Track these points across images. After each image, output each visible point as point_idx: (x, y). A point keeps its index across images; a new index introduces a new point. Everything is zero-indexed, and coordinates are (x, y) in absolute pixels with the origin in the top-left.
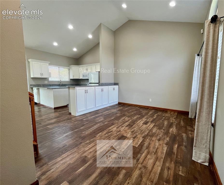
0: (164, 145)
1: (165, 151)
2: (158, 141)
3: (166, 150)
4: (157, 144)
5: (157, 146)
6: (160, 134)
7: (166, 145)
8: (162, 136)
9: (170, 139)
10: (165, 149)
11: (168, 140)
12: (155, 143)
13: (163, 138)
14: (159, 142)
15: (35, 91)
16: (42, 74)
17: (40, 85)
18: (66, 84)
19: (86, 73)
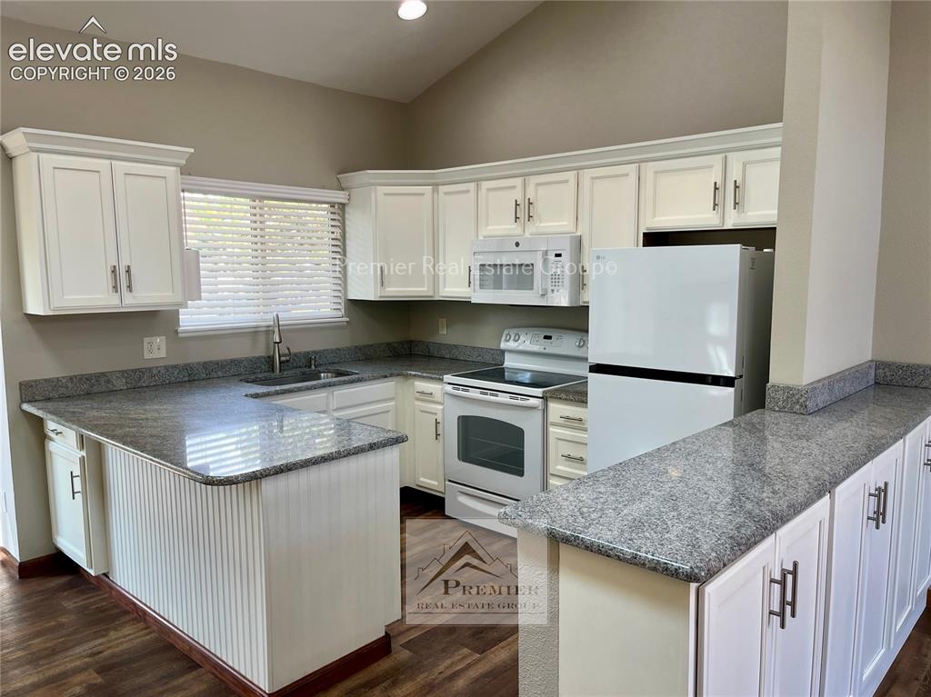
15: (65, 450)
16: (121, 278)
17: (103, 374)
18: (315, 352)
19: (517, 244)
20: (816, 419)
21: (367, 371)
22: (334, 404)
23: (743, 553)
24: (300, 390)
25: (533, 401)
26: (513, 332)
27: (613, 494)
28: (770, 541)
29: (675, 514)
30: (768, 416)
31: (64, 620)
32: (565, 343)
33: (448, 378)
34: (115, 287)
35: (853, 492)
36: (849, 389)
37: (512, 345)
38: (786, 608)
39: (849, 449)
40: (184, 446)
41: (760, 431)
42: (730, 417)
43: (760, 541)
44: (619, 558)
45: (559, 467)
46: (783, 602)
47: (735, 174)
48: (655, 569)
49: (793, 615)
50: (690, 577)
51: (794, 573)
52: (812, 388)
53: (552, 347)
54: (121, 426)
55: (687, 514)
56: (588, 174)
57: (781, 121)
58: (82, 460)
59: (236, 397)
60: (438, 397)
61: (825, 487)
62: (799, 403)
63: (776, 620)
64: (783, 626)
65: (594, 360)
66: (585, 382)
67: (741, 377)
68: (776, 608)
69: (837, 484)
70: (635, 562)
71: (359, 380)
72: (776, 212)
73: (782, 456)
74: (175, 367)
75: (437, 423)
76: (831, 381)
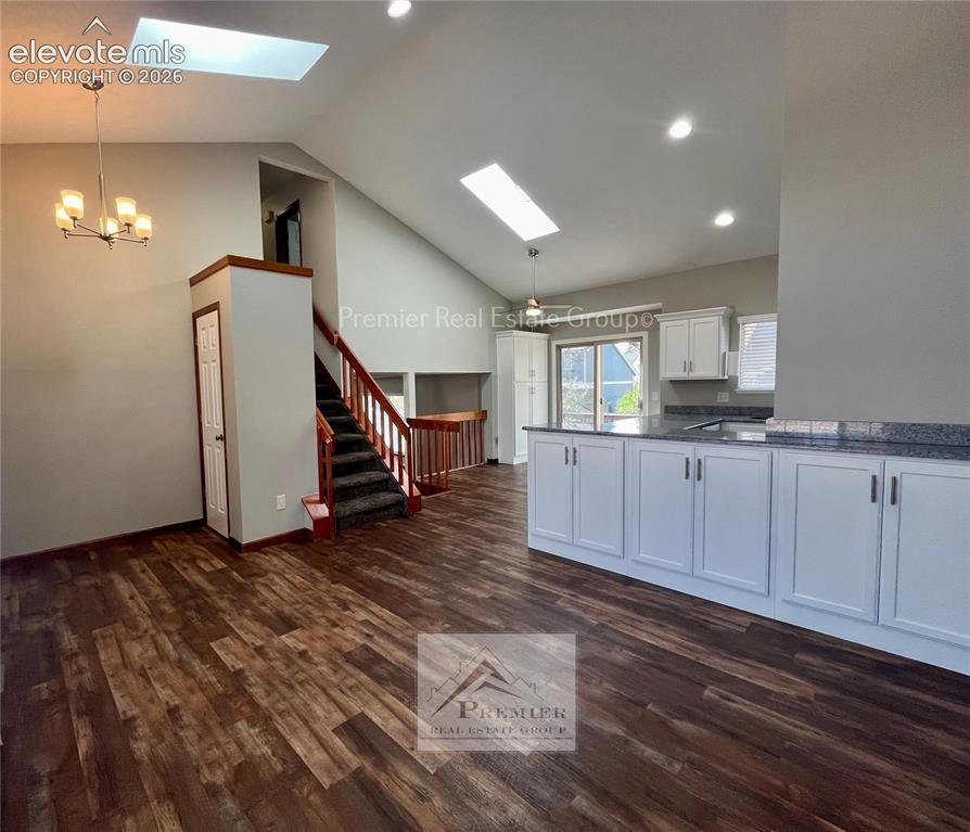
0: (136, 711)
1: (116, 695)
2: (172, 704)
3: (114, 703)
4: (164, 694)
5: (157, 686)
6: (201, 738)
7: (129, 714)
8: (181, 741)
9: (131, 752)
10: (121, 703)
11: (134, 746)
12: (173, 691)
13: (167, 734)
14: (165, 707)
16: (688, 366)
17: (696, 407)
34: (685, 370)
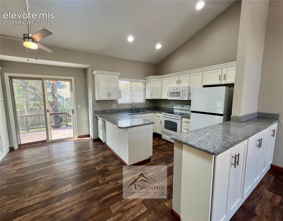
15: (100, 122)
16: (109, 94)
17: (106, 110)
18: (140, 108)
19: (177, 88)
20: (243, 123)
21: (148, 111)
22: (142, 117)
23: (226, 150)
24: (137, 114)
25: (179, 118)
26: (176, 105)
27: (195, 135)
28: (233, 148)
29: (209, 140)
30: (231, 122)
31: (99, 149)
32: (186, 107)
33: (163, 113)
34: (108, 96)
35: (253, 139)
36: (251, 118)
37: (176, 108)
38: (236, 163)
39: (252, 130)
40: (118, 123)
41: (229, 125)
42: (222, 122)
43: (230, 148)
44: (196, 148)
45: (184, 131)
46: (235, 162)
47: (224, 73)
48: (204, 151)
49: (238, 165)
50: (213, 154)
51: (238, 156)
52: (242, 117)
53: (183, 108)
54: (107, 118)
55: (212, 140)
56: (192, 74)
57: (236, 61)
58: (102, 123)
59: (126, 115)
60: (161, 116)
61: (247, 138)
62: (239, 120)
63: (233, 166)
64: (235, 167)
65: (192, 110)
66: (190, 115)
67: (225, 114)
68: (233, 163)
69: (249, 137)
70: (200, 149)
71: (147, 113)
72: (234, 80)
73: (235, 130)
74: (117, 109)
75: (161, 121)
76: (247, 116)
